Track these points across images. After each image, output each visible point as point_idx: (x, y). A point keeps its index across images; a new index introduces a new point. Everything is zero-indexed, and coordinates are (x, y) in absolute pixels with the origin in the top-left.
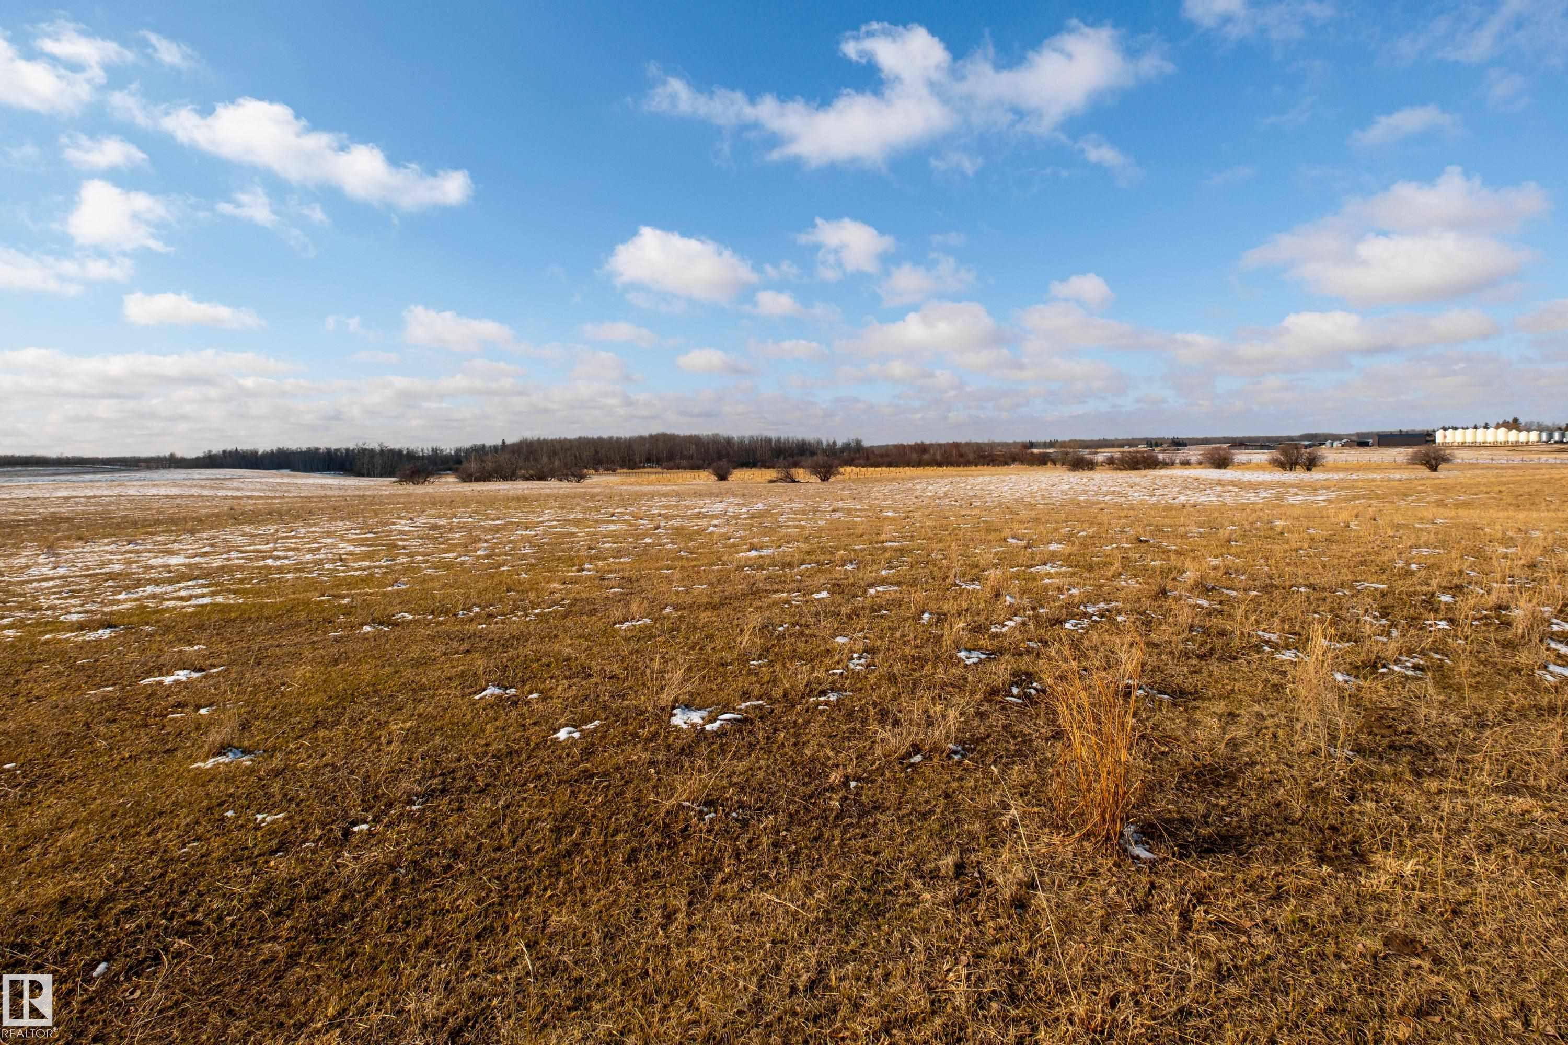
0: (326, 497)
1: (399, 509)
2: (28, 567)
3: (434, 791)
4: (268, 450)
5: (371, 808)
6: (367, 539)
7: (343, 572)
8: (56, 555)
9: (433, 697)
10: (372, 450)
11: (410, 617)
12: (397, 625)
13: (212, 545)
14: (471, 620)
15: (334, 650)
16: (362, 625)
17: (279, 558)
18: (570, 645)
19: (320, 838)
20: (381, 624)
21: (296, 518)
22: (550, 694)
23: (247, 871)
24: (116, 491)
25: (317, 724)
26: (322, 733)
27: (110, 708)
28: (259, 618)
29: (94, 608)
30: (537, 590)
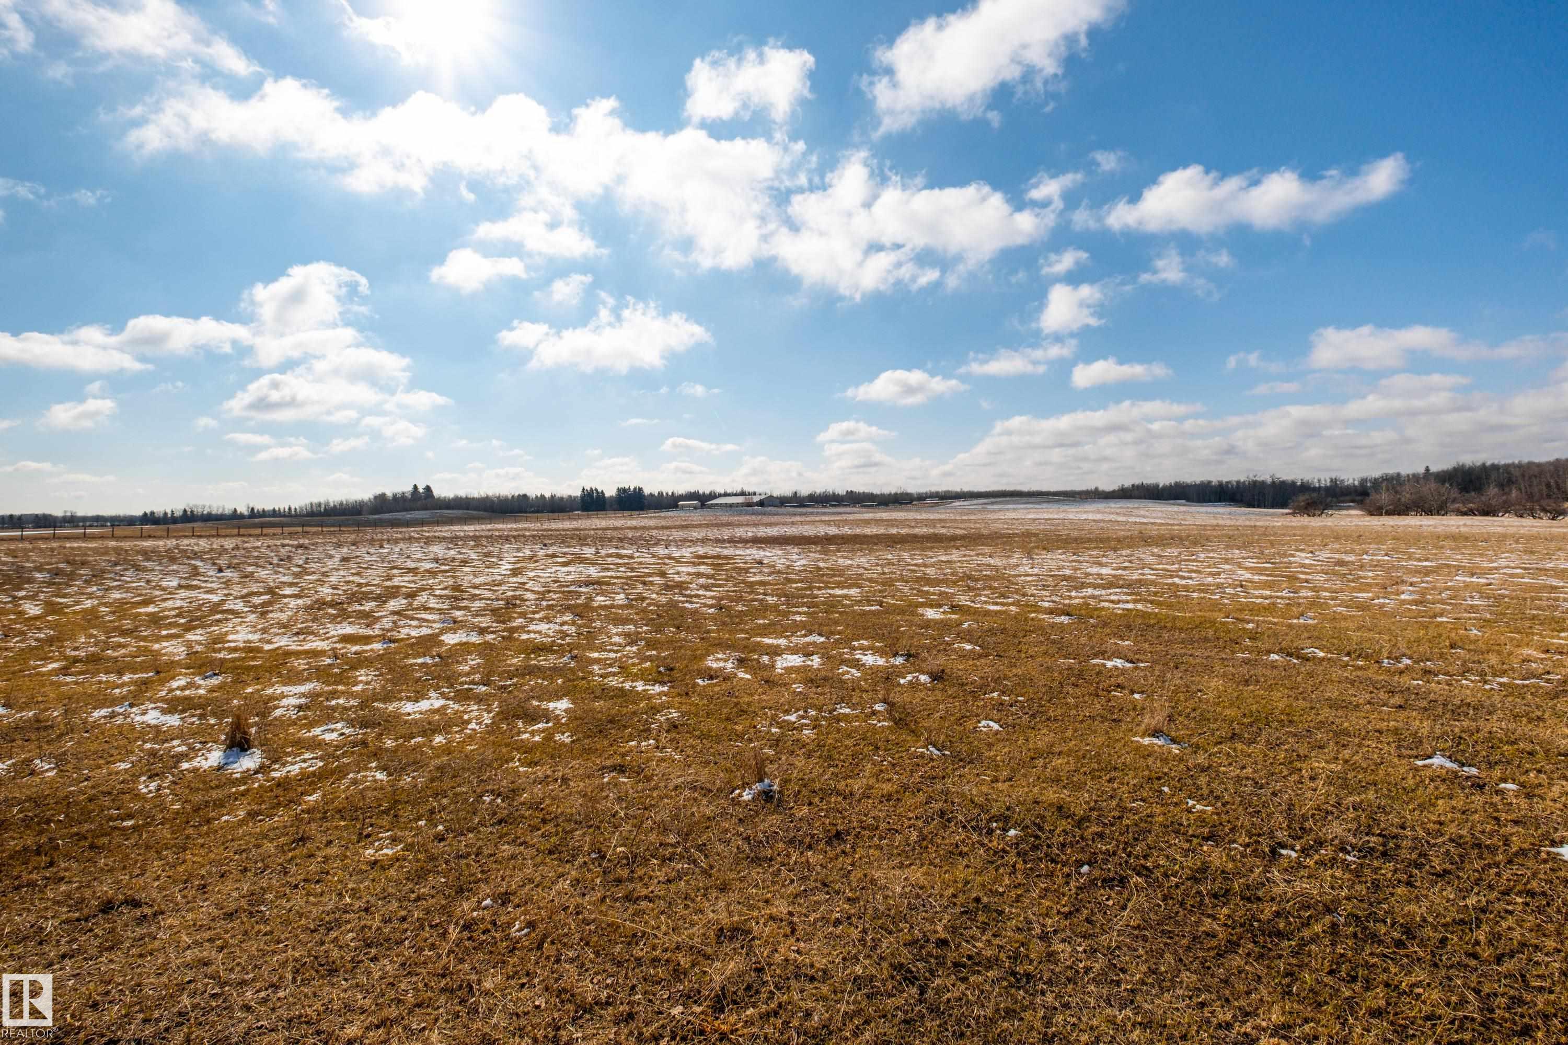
0: (1218, 525)
1: (1296, 541)
2: (1018, 565)
3: (1372, 849)
4: (1167, 483)
5: (1300, 838)
6: (1266, 569)
7: (1245, 597)
8: (1032, 559)
9: (1360, 745)
10: (1263, 483)
11: (1322, 654)
12: (1308, 660)
13: (1130, 562)
14: (1401, 672)
15: (1244, 669)
16: (1269, 652)
17: (1183, 578)
19: (1248, 845)
20: (1289, 654)
21: (1195, 543)
22: (1538, 792)
23: (1186, 846)
24: (1061, 516)
25: (1235, 736)
26: (1239, 746)
27: (1073, 675)
28: (1173, 628)
29: (1057, 599)
30: (1499, 653)
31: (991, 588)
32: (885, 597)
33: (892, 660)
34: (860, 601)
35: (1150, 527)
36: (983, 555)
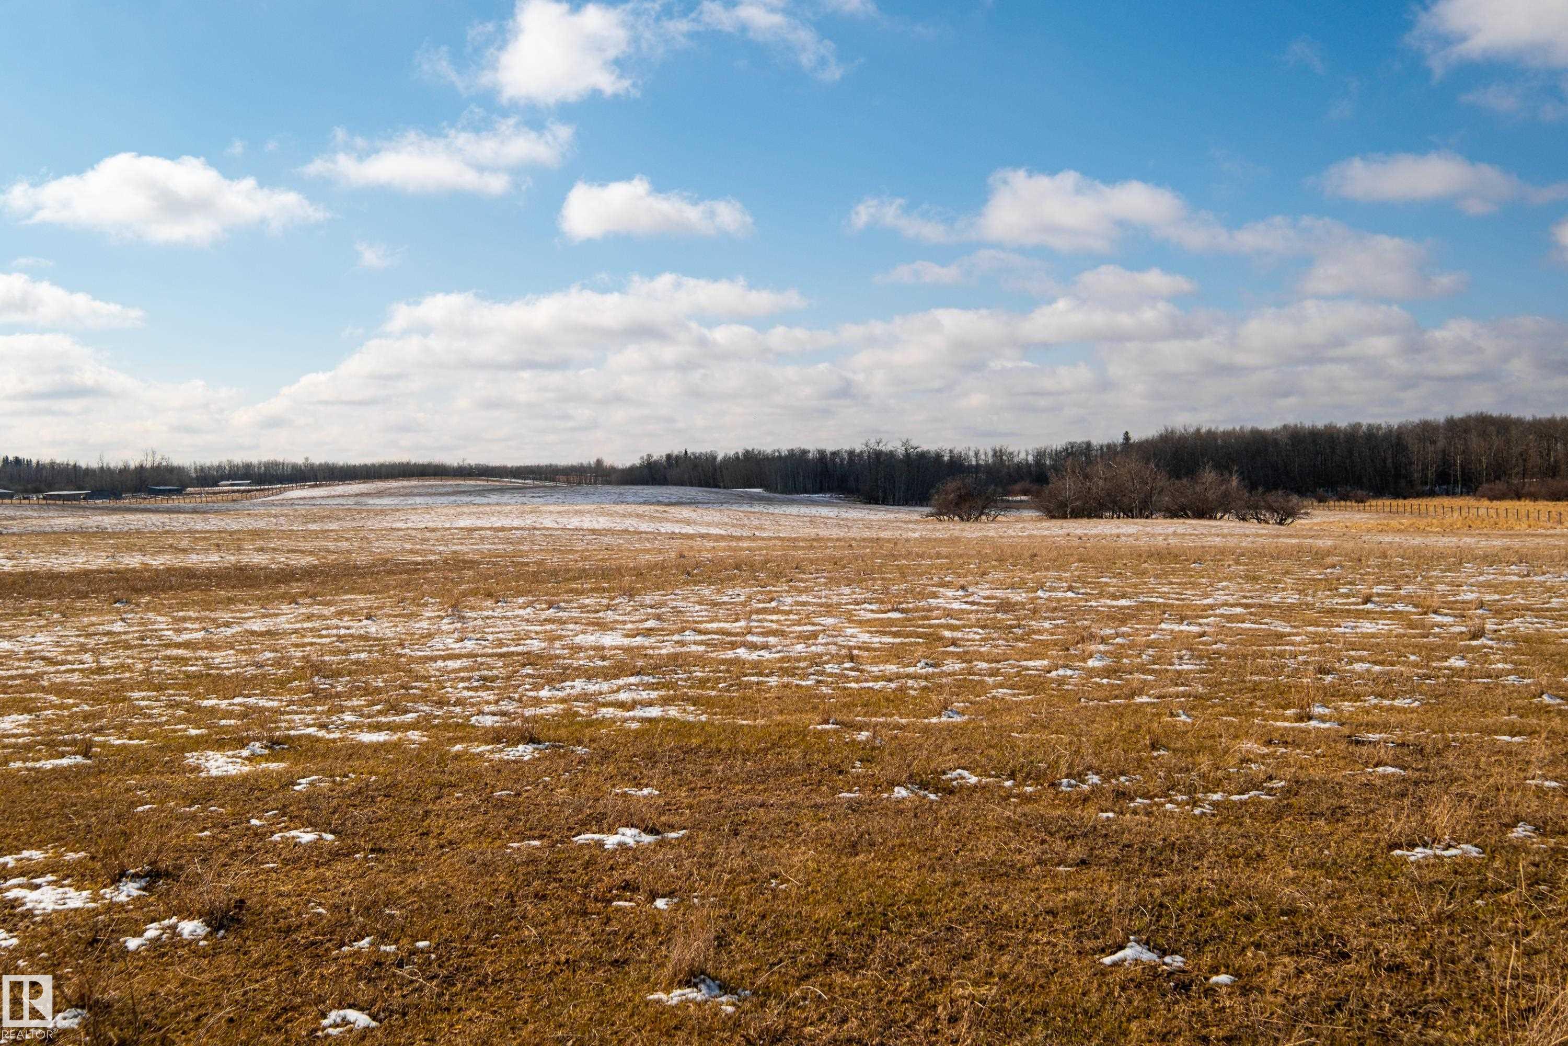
0: (818, 539)
1: (941, 567)
2: (430, 636)
4: (731, 453)
6: (892, 622)
7: (857, 680)
8: (462, 619)
9: (1025, 943)
10: (891, 455)
11: (973, 780)
12: (952, 792)
13: (659, 618)
14: (1086, 800)
15: (850, 825)
16: (892, 784)
17: (754, 647)
18: (1294, 881)
20: (924, 786)
21: (777, 576)
22: (1256, 981)
24: (528, 521)
25: (831, 960)
26: (839, 978)
27: (538, 875)
28: (732, 752)
29: (511, 707)
30: (1212, 751)
31: (366, 691)
32: (99, 731)
33: (108, 892)
34: (28, 747)
35: (698, 543)
36: (352, 613)
